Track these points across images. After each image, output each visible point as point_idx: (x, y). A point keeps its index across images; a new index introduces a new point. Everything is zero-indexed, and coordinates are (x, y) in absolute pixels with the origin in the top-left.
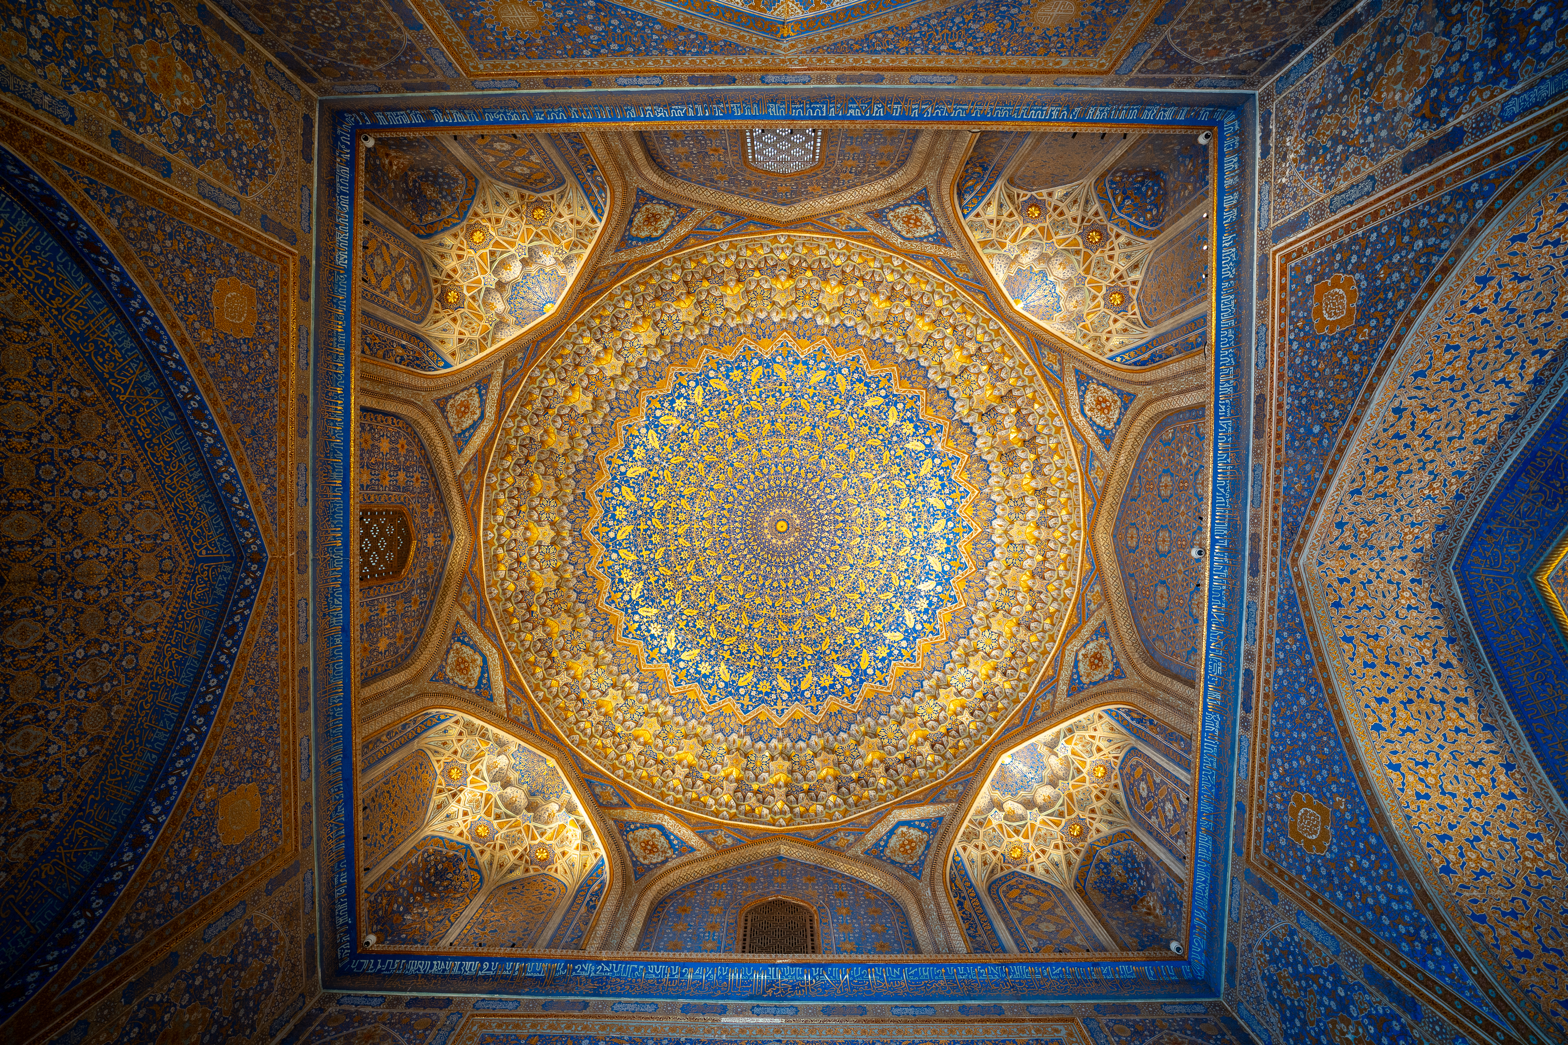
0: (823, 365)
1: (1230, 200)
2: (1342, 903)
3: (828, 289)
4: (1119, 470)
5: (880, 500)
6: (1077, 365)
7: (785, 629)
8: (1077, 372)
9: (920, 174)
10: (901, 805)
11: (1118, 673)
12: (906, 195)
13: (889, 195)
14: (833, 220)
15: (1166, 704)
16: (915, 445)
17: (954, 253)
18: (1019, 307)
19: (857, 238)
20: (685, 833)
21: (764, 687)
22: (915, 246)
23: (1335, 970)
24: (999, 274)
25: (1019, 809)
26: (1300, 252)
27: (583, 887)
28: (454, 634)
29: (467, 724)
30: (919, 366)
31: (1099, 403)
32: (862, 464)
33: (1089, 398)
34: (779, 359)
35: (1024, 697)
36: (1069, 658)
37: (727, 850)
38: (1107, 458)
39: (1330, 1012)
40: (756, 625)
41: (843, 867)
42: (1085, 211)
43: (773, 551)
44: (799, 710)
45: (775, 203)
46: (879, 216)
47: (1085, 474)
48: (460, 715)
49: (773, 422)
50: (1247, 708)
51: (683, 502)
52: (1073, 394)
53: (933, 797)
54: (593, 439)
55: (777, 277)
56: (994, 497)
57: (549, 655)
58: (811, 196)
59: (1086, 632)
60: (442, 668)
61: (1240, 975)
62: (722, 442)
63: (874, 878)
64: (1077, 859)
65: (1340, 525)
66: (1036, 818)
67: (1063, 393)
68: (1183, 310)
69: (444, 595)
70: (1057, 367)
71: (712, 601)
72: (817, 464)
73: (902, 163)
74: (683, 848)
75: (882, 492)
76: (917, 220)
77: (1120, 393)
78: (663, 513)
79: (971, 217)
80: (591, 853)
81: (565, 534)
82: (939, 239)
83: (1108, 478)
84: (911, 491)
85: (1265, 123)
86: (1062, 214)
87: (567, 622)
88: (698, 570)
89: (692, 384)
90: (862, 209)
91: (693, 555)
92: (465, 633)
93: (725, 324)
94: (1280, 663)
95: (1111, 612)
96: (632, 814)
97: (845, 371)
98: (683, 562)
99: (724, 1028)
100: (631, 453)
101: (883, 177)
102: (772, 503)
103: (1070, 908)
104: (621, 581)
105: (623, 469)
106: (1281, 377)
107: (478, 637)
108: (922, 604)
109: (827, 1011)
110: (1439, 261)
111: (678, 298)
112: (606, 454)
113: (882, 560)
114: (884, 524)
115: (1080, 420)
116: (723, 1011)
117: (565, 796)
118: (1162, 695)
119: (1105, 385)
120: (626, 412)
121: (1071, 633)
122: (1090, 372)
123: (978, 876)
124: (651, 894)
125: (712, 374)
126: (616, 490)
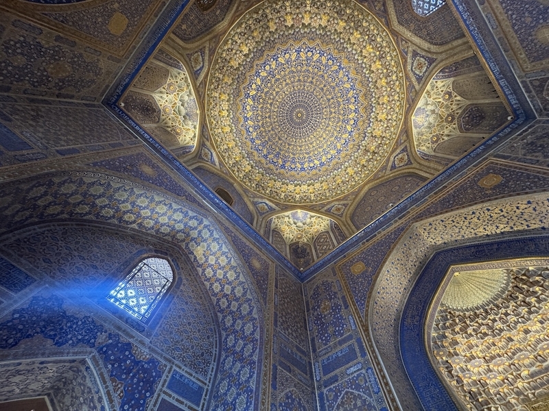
0: (352, 84)
1: (495, 139)
2: (350, 284)
3: (377, 63)
4: (388, 176)
5: (327, 132)
6: (408, 145)
7: (277, 140)
8: (406, 147)
9: (441, 53)
10: (268, 199)
11: (341, 215)
12: (430, 55)
13: (426, 51)
14: (404, 42)
15: (347, 228)
16: (349, 128)
17: (417, 87)
18: (413, 118)
19: (402, 55)
20: (216, 160)
21: (260, 148)
22: (411, 74)
23: (336, 293)
24: (420, 104)
25: (292, 222)
26: (497, 164)
27: (184, 148)
28: (201, 49)
29: (186, 78)
30: (372, 109)
31: (401, 158)
32: (333, 120)
33: (400, 156)
34: (344, 70)
35: (314, 203)
36: (333, 204)
37: (223, 172)
38: (388, 172)
39: (327, 298)
40: (271, 132)
41: (246, 199)
42: (457, 110)
43: (292, 119)
44: (263, 161)
45: (398, 18)
46: (415, 54)
47: (379, 171)
48: (187, 73)
49: (325, 86)
50: (367, 241)
51: (284, 83)
52: (398, 151)
53: (277, 204)
54: (281, 37)
55: (370, 44)
56: (352, 158)
57: (218, 85)
58: (408, 28)
59: (342, 202)
60: (191, 55)
61: (312, 282)
62: (308, 77)
63: (251, 207)
64: (294, 241)
65: (430, 224)
66: (294, 226)
67: (396, 149)
68: (449, 155)
69: (208, 34)
70: (402, 141)
71: (267, 116)
72: (323, 109)
73: (441, 44)
74: (213, 163)
75: (329, 131)
76: (422, 67)
77: (409, 161)
78: (277, 80)
79: (434, 81)
80: (192, 142)
81: (250, 56)
82: (419, 79)
83: (383, 176)
84: (336, 137)
85: (530, 128)
86: (451, 104)
87: (230, 82)
88: (271, 104)
89: (318, 52)
90: (415, 48)
91: (273, 99)
92: (204, 53)
93: (343, 43)
94: (385, 238)
95: (352, 203)
96: (208, 144)
97: (355, 91)
98: (270, 99)
99: (203, 202)
100: (285, 54)
101: (431, 43)
102: (303, 107)
103: (286, 247)
104: (251, 86)
105: (279, 56)
106: (456, 186)
107: (206, 58)
108: (312, 165)
109: (227, 219)
110: (528, 190)
111: (342, 20)
112: (279, 46)
113: (313, 147)
114: (322, 139)
115: (392, 159)
116: (205, 199)
117: (195, 123)
118: (347, 226)
119: (408, 156)
120: (296, 39)
121: (337, 200)
122: (409, 150)
123: (273, 226)
124: (200, 164)
125: (325, 55)
126: (272, 60)
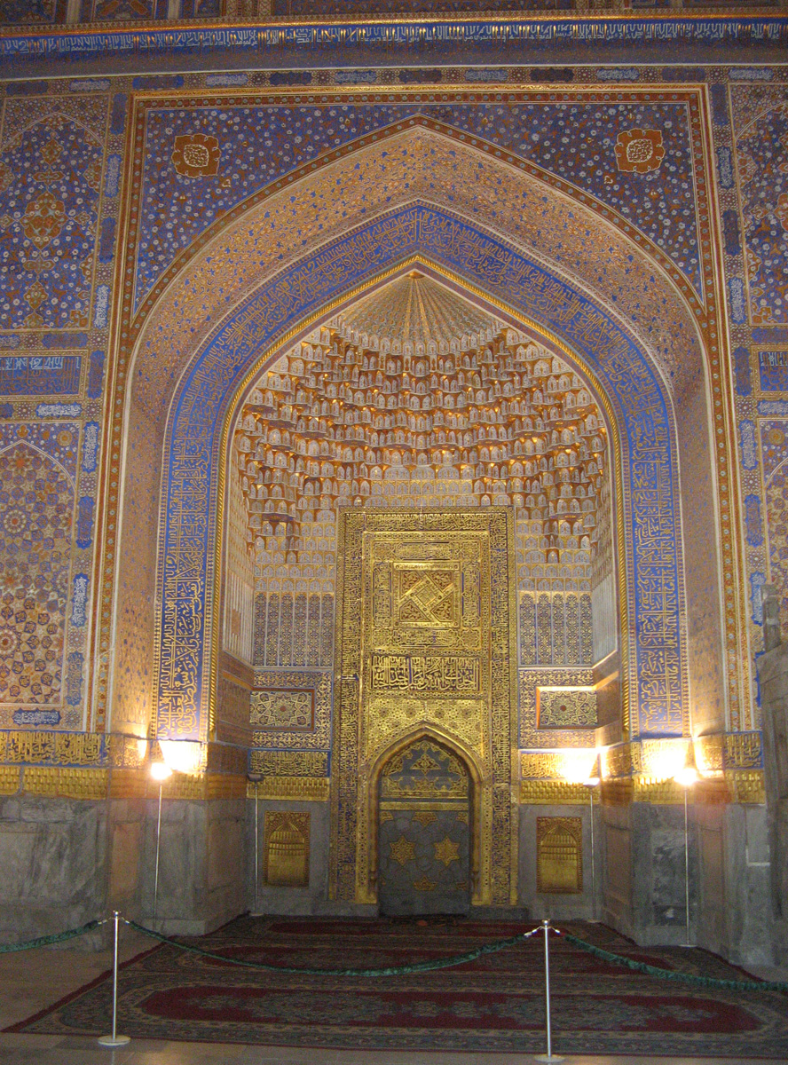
2: (147, 192)
23: (91, 195)
61: (26, 99)
94: (326, 113)
106: (586, 96)
110: (650, 238)
